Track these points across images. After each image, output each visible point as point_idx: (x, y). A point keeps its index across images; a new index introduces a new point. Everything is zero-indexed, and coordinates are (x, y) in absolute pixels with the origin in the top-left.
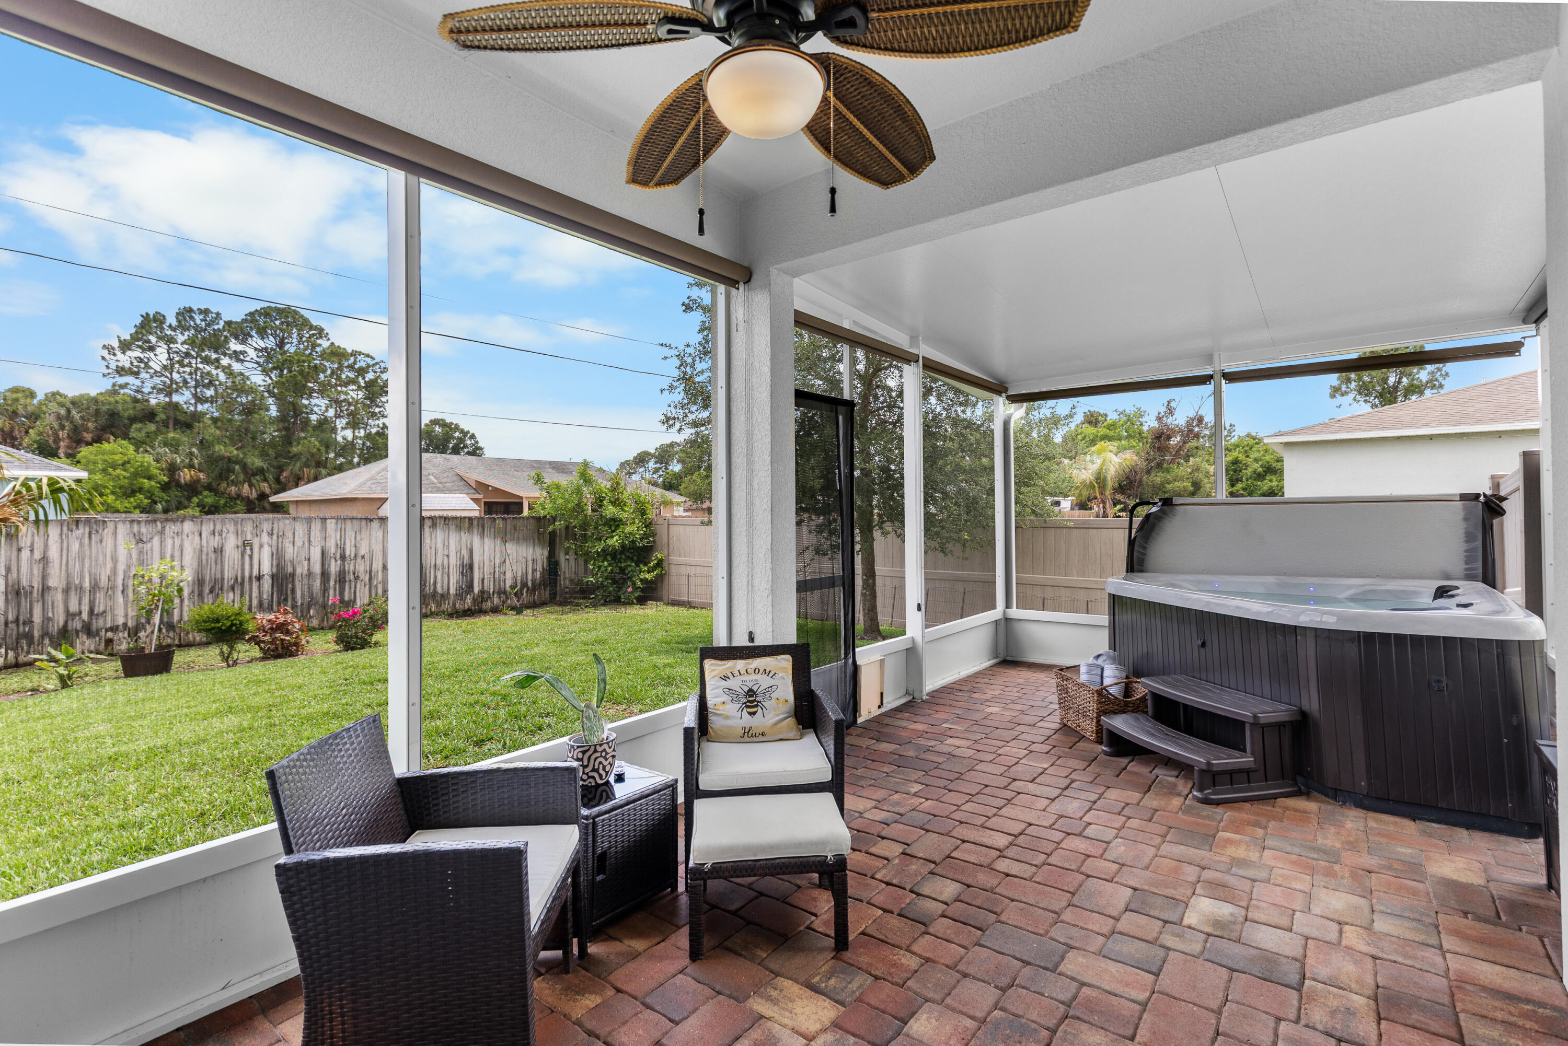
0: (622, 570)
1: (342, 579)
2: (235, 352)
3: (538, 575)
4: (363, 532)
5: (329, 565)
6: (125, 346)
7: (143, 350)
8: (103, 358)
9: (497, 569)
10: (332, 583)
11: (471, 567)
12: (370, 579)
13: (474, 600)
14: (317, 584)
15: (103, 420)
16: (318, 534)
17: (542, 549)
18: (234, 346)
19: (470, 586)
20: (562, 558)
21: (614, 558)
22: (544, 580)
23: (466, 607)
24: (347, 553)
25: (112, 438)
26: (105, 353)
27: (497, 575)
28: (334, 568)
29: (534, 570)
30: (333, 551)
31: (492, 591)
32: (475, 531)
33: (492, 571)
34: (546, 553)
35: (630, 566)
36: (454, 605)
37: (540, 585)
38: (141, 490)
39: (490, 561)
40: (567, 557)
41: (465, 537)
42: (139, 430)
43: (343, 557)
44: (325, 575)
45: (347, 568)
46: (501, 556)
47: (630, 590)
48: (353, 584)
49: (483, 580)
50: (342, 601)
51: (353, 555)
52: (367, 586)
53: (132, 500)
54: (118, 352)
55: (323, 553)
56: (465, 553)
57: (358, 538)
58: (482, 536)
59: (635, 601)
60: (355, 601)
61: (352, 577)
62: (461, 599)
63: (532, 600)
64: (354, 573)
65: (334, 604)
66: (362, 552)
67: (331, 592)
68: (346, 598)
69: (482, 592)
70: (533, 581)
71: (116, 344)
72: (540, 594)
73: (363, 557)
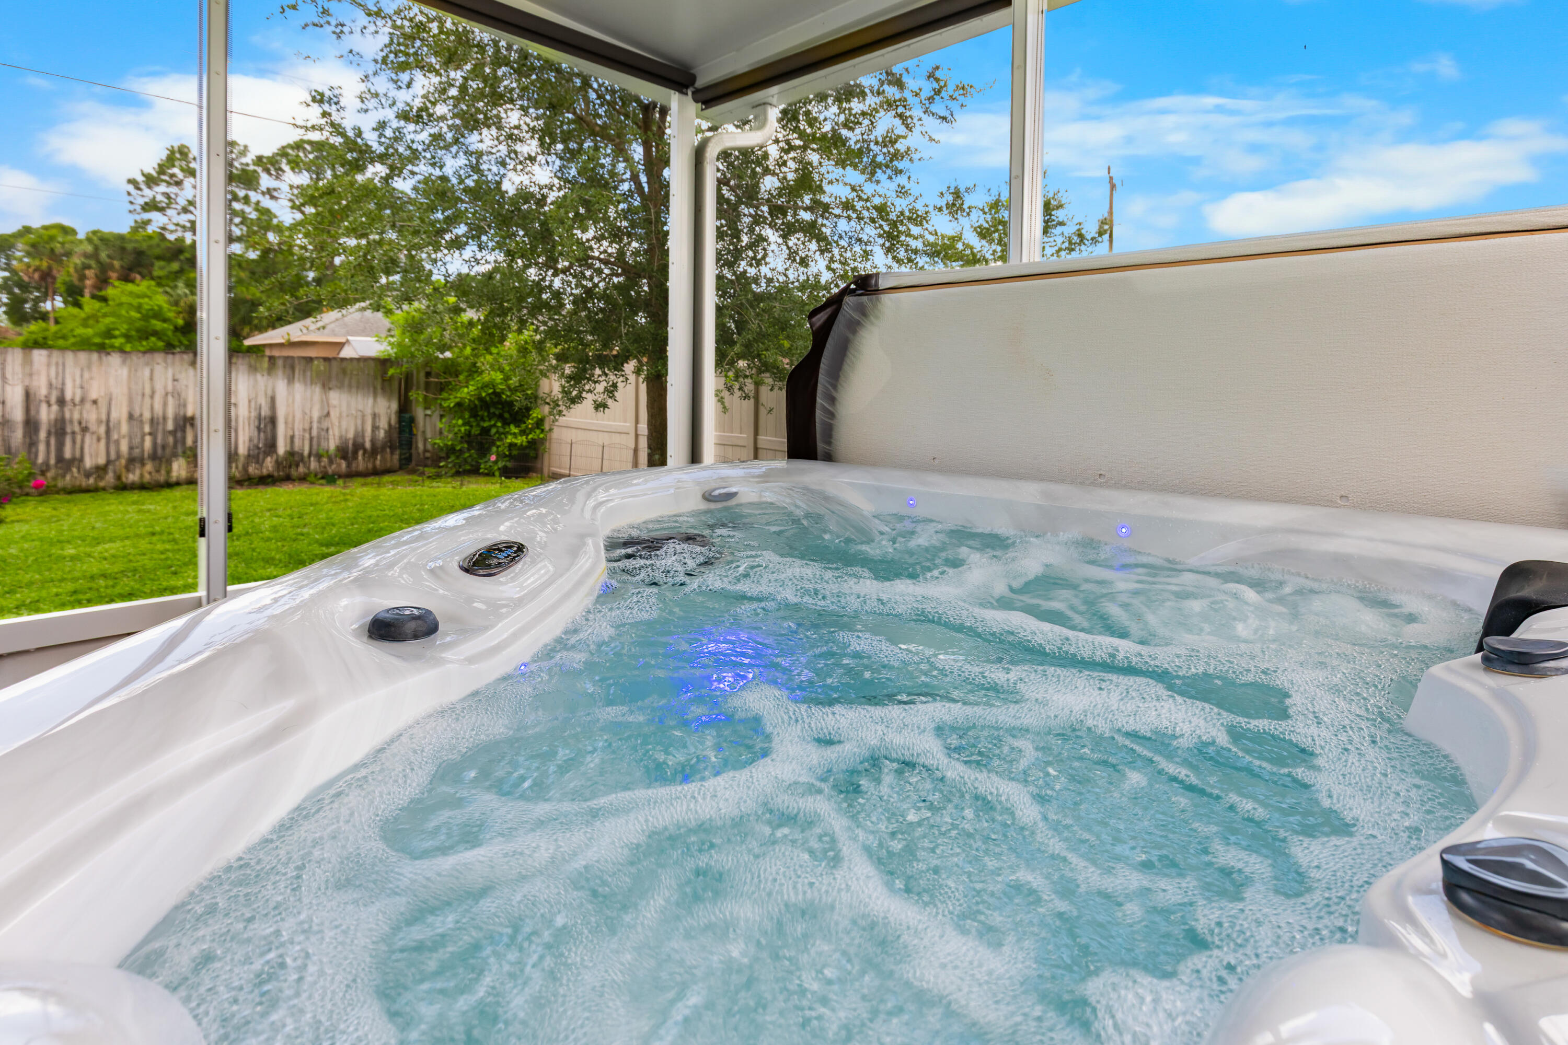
0: (486, 431)
1: (59, 429)
2: (268, 189)
3: (381, 434)
4: (95, 369)
5: (38, 412)
6: (151, 181)
7: (169, 184)
8: (129, 194)
9: (315, 425)
10: (43, 435)
11: (273, 420)
12: (108, 432)
13: (278, 463)
14: (18, 435)
15: (129, 258)
16: (18, 369)
17: (389, 400)
18: (266, 181)
19: (271, 446)
20: (419, 413)
21: (474, 415)
22: (390, 441)
23: (265, 472)
24: (68, 396)
25: (138, 277)
26: (131, 188)
27: (314, 433)
28: (46, 415)
29: (375, 428)
30: (43, 391)
31: (306, 452)
32: (280, 373)
33: (307, 426)
34: (395, 406)
35: (494, 425)
36: (245, 469)
37: (383, 449)
38: (155, 333)
39: (304, 413)
40: (428, 412)
41: (262, 380)
42: (162, 268)
43: (61, 402)
44: (31, 424)
45: (67, 415)
46: (322, 408)
47: (493, 458)
48: (79, 438)
49: (292, 437)
50: (60, 459)
51: (77, 400)
52: (103, 442)
53: (144, 343)
54: (143, 186)
55: (28, 395)
56: (263, 402)
57: (86, 375)
58: (291, 380)
59: (497, 474)
60: (81, 460)
61: (77, 428)
62: (257, 462)
63: (370, 466)
64: (80, 423)
65: (46, 463)
66: (93, 395)
67: (42, 448)
68: (68, 454)
69: (291, 453)
70: (373, 441)
71: (140, 179)
72: (383, 459)
73: (95, 402)
